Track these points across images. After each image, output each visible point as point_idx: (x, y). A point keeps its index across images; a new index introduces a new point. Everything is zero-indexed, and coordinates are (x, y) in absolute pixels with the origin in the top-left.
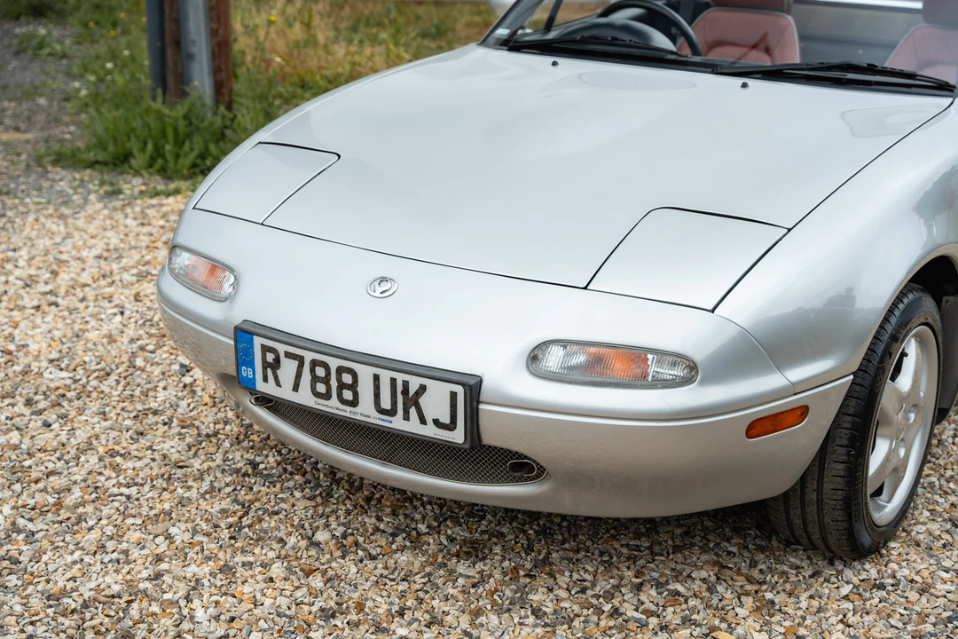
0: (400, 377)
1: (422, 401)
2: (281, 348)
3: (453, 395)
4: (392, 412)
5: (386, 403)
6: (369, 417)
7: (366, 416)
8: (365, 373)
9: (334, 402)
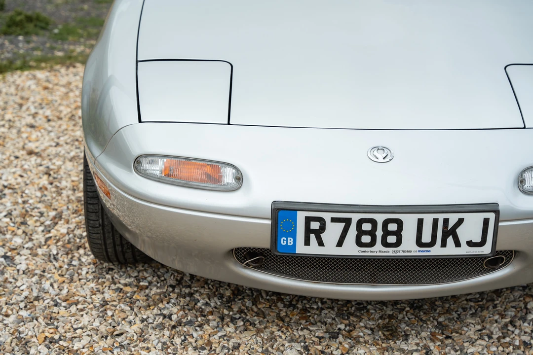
0: (441, 217)
2: (327, 216)
3: (486, 222)
6: (410, 252)
7: (408, 252)
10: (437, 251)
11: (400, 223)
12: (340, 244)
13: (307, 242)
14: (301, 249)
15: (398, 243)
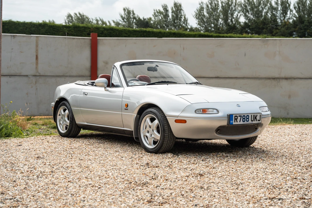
0: (254, 114)
1: (257, 117)
4: (253, 121)
5: (252, 120)
8: (250, 115)
9: (246, 122)
10: (254, 122)
11: (248, 116)
12: (240, 122)
13: (235, 122)
14: (234, 123)
15: (248, 121)
